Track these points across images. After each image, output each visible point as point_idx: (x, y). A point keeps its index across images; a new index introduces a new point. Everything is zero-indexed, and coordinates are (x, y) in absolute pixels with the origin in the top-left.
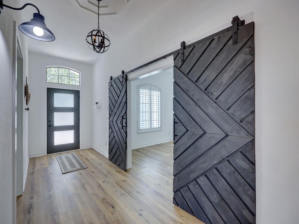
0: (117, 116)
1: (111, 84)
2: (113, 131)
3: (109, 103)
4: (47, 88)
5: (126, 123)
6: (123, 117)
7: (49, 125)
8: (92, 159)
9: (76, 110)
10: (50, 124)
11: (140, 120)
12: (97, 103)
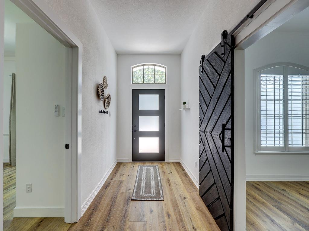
0: (214, 123)
1: (203, 68)
2: (206, 148)
3: (200, 100)
4: (133, 89)
5: (232, 139)
6: (224, 126)
7: (134, 130)
8: (175, 184)
9: (161, 113)
10: (135, 128)
11: (262, 131)
12: (185, 103)
